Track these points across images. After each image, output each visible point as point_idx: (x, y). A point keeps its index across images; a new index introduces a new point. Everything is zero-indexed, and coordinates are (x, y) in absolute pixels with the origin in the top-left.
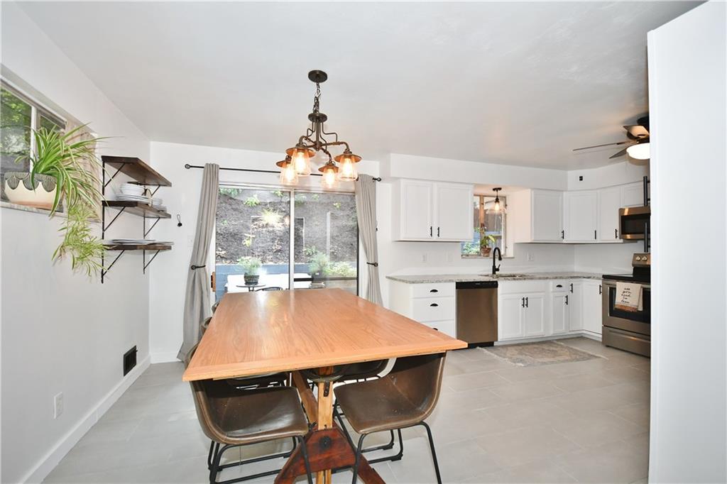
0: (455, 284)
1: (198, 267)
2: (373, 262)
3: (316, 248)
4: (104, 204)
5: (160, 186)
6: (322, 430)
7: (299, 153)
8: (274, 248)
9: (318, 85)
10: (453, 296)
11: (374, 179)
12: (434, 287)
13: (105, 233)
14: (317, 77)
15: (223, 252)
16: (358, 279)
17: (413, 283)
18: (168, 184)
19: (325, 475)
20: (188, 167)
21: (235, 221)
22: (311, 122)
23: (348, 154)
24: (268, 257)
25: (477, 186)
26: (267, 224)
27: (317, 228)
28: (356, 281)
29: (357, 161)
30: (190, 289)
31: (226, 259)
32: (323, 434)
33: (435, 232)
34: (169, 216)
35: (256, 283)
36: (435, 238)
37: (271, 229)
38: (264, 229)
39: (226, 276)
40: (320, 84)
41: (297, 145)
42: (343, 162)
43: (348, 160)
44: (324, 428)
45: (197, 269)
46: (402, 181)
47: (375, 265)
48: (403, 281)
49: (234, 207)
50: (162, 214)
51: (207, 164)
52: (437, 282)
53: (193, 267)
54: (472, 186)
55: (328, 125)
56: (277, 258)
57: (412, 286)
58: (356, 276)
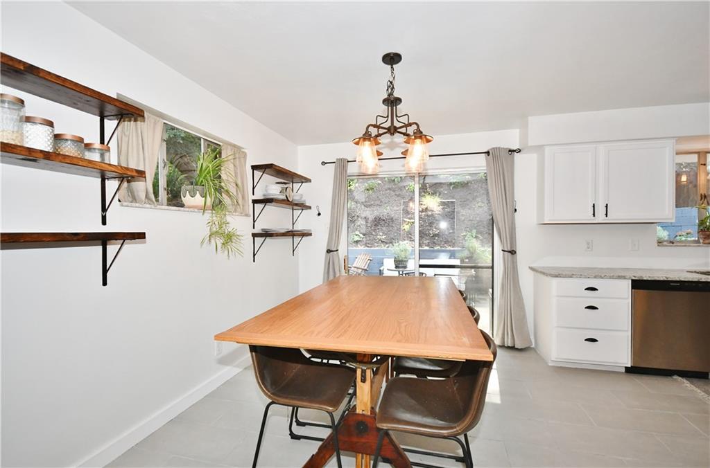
0: (630, 281)
1: (332, 251)
2: (509, 249)
3: (477, 232)
4: (255, 202)
5: (302, 182)
6: (359, 414)
7: (365, 143)
8: (431, 232)
9: (392, 67)
10: (628, 298)
11: (510, 151)
12: (592, 283)
13: (255, 223)
14: (392, 59)
15: (384, 237)
16: (492, 267)
17: (556, 276)
18: (308, 180)
19: (362, 458)
20: (324, 163)
21: (397, 206)
22: (386, 107)
23: (419, 135)
24: (425, 242)
25: (680, 139)
26: (426, 208)
27: (481, 209)
28: (491, 270)
29: (428, 141)
30: (326, 271)
31: (387, 243)
32: (360, 418)
33: (600, 211)
34: (310, 208)
35: (405, 267)
36: (600, 217)
37: (430, 213)
38: (423, 214)
39: (383, 259)
40: (394, 66)
41: (364, 135)
42: (414, 143)
43: (418, 141)
44: (361, 412)
45: (331, 253)
46: (547, 149)
47: (513, 252)
48: (544, 273)
49: (397, 193)
50: (303, 206)
51: (337, 159)
52: (595, 277)
53: (329, 251)
54: (673, 141)
55: (401, 109)
56: (434, 243)
57: (555, 281)
58: (491, 265)
